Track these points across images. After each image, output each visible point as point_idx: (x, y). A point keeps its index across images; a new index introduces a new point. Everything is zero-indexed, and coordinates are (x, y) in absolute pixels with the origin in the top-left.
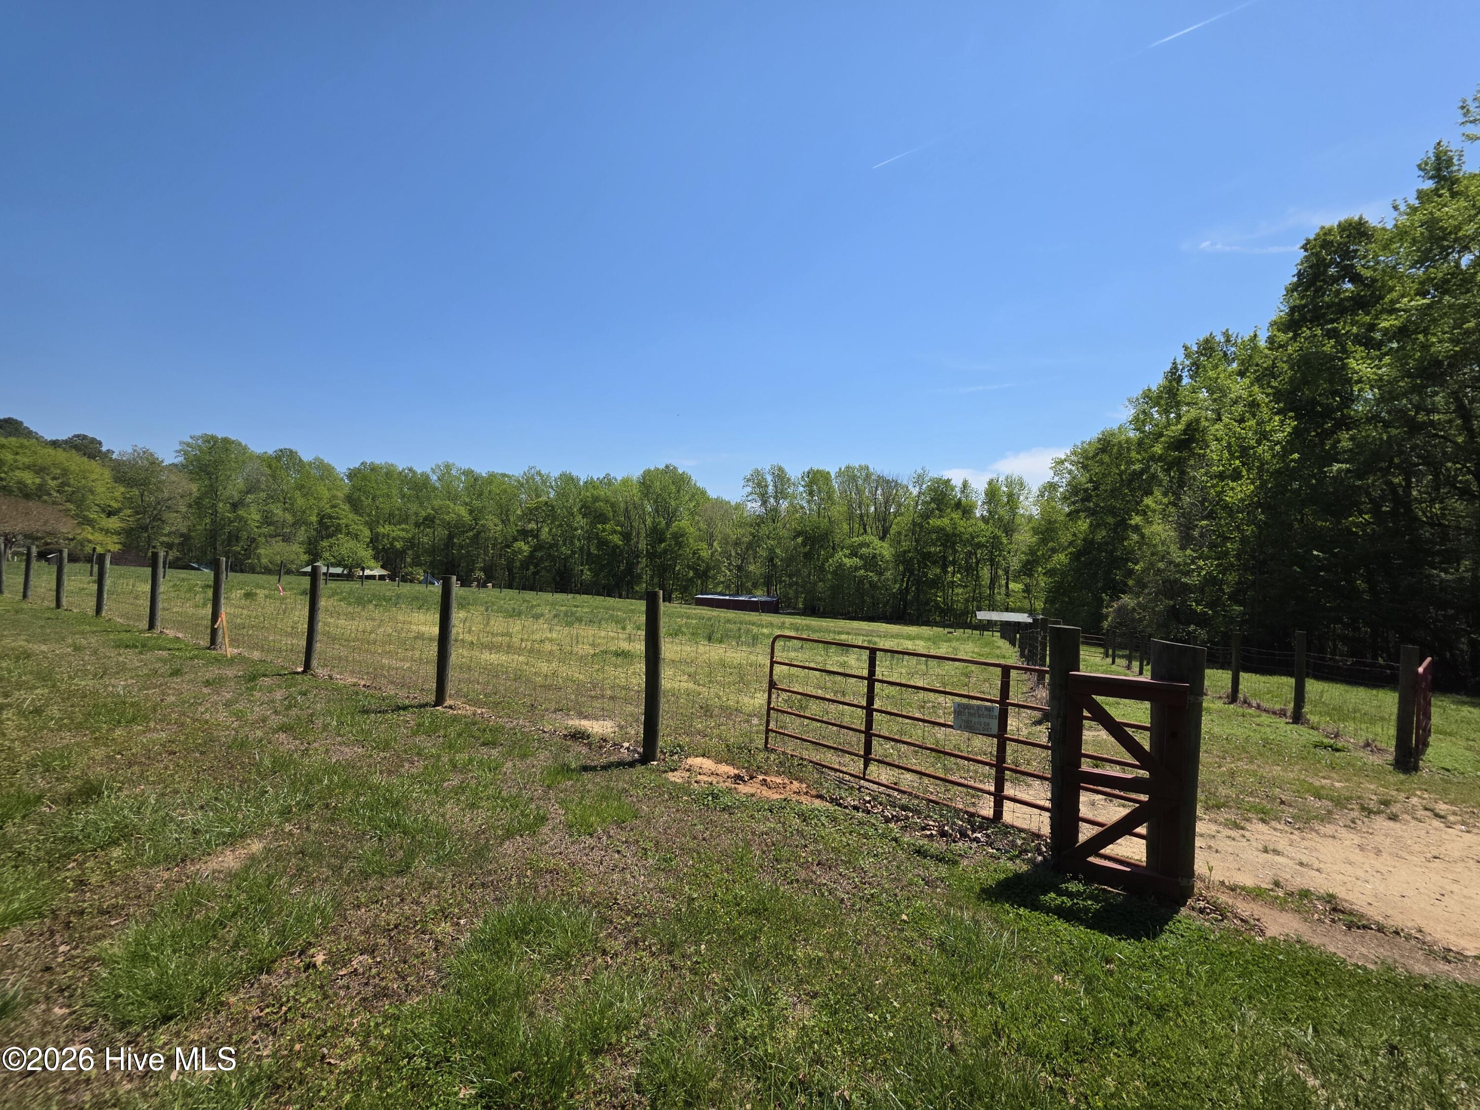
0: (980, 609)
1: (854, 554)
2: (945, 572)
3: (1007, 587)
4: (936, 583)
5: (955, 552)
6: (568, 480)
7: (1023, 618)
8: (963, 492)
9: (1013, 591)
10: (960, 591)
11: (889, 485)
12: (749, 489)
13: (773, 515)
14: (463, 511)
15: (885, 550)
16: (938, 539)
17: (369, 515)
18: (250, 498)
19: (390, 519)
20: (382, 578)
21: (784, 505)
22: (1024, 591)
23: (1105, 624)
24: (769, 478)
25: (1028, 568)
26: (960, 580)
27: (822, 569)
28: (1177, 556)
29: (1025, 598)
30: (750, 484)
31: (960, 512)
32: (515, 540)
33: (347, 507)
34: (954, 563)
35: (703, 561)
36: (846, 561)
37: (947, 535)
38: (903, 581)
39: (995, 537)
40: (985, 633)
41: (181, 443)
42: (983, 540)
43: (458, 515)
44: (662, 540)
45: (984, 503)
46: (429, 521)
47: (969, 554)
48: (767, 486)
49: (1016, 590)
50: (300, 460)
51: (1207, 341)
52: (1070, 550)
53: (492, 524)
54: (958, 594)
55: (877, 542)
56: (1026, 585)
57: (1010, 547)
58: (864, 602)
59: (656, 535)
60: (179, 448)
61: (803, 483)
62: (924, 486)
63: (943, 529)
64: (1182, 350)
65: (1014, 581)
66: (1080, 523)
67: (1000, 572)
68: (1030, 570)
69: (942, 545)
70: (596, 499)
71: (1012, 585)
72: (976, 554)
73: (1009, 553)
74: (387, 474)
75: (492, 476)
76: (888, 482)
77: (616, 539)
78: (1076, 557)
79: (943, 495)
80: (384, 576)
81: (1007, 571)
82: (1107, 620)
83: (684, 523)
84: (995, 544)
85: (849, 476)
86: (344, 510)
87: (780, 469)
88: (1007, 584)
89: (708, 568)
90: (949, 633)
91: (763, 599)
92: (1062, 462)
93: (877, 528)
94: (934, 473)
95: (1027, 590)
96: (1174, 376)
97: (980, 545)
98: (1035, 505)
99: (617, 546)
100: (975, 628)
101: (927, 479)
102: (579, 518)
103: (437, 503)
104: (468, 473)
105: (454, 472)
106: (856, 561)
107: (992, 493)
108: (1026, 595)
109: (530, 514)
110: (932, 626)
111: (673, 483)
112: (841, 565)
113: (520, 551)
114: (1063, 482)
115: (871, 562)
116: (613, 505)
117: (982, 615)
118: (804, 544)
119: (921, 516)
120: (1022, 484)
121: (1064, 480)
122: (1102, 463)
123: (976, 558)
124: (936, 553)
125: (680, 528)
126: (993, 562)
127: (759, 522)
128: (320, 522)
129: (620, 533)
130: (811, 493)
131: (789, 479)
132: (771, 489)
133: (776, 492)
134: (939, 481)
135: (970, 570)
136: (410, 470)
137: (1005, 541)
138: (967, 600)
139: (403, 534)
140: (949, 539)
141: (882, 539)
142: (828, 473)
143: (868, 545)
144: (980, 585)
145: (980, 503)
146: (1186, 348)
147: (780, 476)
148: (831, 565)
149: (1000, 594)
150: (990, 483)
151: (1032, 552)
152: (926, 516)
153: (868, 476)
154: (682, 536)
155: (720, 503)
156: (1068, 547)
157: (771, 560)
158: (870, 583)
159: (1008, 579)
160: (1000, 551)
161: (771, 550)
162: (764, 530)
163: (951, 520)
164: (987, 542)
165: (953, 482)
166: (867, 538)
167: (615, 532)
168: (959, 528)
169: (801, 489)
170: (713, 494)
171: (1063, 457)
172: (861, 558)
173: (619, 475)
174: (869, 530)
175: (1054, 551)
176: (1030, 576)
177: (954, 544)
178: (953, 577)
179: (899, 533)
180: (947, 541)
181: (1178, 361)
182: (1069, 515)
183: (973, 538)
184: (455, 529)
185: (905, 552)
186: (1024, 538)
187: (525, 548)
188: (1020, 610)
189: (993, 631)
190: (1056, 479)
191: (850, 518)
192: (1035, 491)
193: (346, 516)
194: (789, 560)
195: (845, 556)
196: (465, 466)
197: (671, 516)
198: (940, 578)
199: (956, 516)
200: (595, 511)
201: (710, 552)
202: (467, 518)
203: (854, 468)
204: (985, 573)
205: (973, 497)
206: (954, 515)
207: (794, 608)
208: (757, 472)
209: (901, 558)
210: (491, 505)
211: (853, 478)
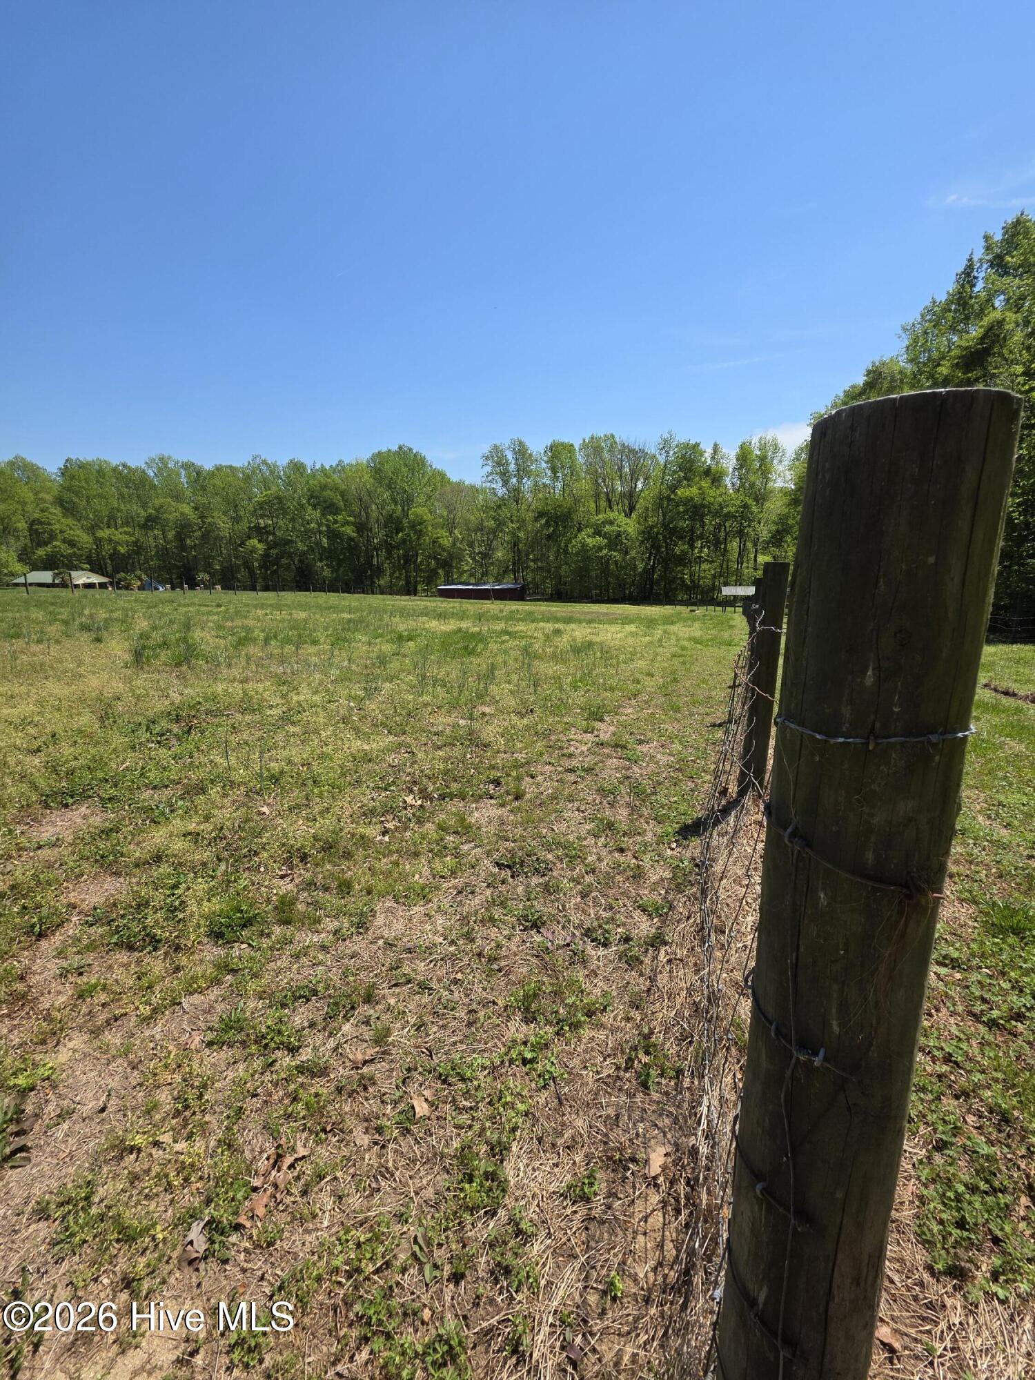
0: (726, 584)
1: (598, 533)
2: (692, 547)
3: (755, 560)
4: (682, 560)
5: (703, 525)
6: (297, 467)
8: (713, 458)
10: (708, 567)
11: (635, 455)
12: (489, 469)
13: (516, 495)
14: (187, 509)
15: (630, 526)
16: (686, 511)
17: (87, 518)
19: (111, 522)
20: (103, 586)
21: (527, 484)
24: (510, 455)
25: (777, 538)
26: (707, 555)
27: (565, 551)
30: (490, 462)
31: (709, 480)
32: (249, 537)
33: (57, 511)
34: (701, 537)
35: (444, 550)
36: (589, 540)
37: (695, 507)
38: (649, 560)
39: (746, 506)
40: (728, 609)
42: (732, 509)
43: (182, 514)
44: (399, 530)
45: (735, 469)
46: (150, 523)
47: (718, 527)
48: (507, 464)
53: (223, 525)
54: (705, 570)
55: (622, 518)
56: (774, 558)
57: (760, 516)
58: (608, 584)
59: (394, 524)
61: (545, 459)
62: (672, 453)
63: (691, 500)
64: (982, 243)
65: (763, 553)
67: (749, 545)
68: (781, 540)
69: (690, 518)
70: (324, 487)
71: (760, 559)
72: (725, 526)
73: (759, 523)
74: (98, 472)
75: (219, 469)
76: (633, 451)
77: (349, 531)
79: (692, 462)
80: (105, 583)
81: (755, 545)
84: (744, 513)
85: (594, 447)
86: (55, 514)
87: (521, 443)
88: (755, 557)
89: (451, 557)
90: (691, 611)
91: (510, 586)
93: (623, 503)
94: (682, 437)
96: (968, 276)
97: (728, 516)
98: (789, 470)
99: (351, 539)
100: (719, 604)
101: (674, 444)
102: (309, 509)
103: (157, 502)
104: (187, 466)
105: (171, 465)
106: (600, 540)
107: (744, 457)
109: (264, 507)
110: (676, 605)
111: (406, 465)
112: (584, 545)
113: (253, 551)
115: (615, 541)
116: (343, 494)
117: (727, 591)
118: (547, 525)
119: (668, 487)
120: (776, 446)
123: (725, 531)
124: (682, 528)
125: (417, 516)
126: (741, 533)
127: (501, 504)
128: (31, 529)
129: (353, 524)
130: (554, 470)
131: (530, 455)
132: (512, 467)
133: (518, 470)
134: (686, 446)
135: (718, 544)
136: (124, 465)
137: (755, 509)
138: (714, 576)
139: (124, 538)
140: (697, 511)
141: (628, 515)
142: (572, 445)
143: (611, 523)
144: (728, 560)
145: (731, 470)
146: (987, 238)
147: (521, 451)
148: (574, 546)
149: (748, 567)
150: (742, 447)
151: (783, 519)
152: (673, 488)
153: (613, 445)
154: (420, 524)
155: (458, 488)
157: (516, 544)
158: (616, 563)
159: (756, 551)
160: (750, 521)
161: (514, 534)
162: (505, 513)
163: (700, 489)
164: (737, 512)
165: (702, 447)
166: (612, 515)
167: (348, 523)
168: (708, 498)
169: (544, 465)
170: (454, 477)
172: (605, 536)
173: (349, 459)
174: (615, 507)
176: (779, 547)
177: (702, 516)
178: (701, 552)
179: (646, 509)
180: (695, 513)
181: (976, 259)
183: (722, 508)
184: (184, 529)
185: (652, 527)
186: (775, 507)
187: (260, 546)
189: (735, 607)
191: (597, 495)
192: (790, 454)
193: (60, 522)
194: (535, 543)
195: (588, 536)
196: (183, 458)
197: (407, 501)
198: (687, 553)
199: (705, 484)
200: (325, 501)
201: (451, 539)
202: (192, 516)
203: (600, 438)
204: (734, 545)
205: (724, 463)
206: (703, 484)
207: (543, 594)
208: (496, 448)
209: (648, 534)
210: (217, 502)
211: (597, 450)
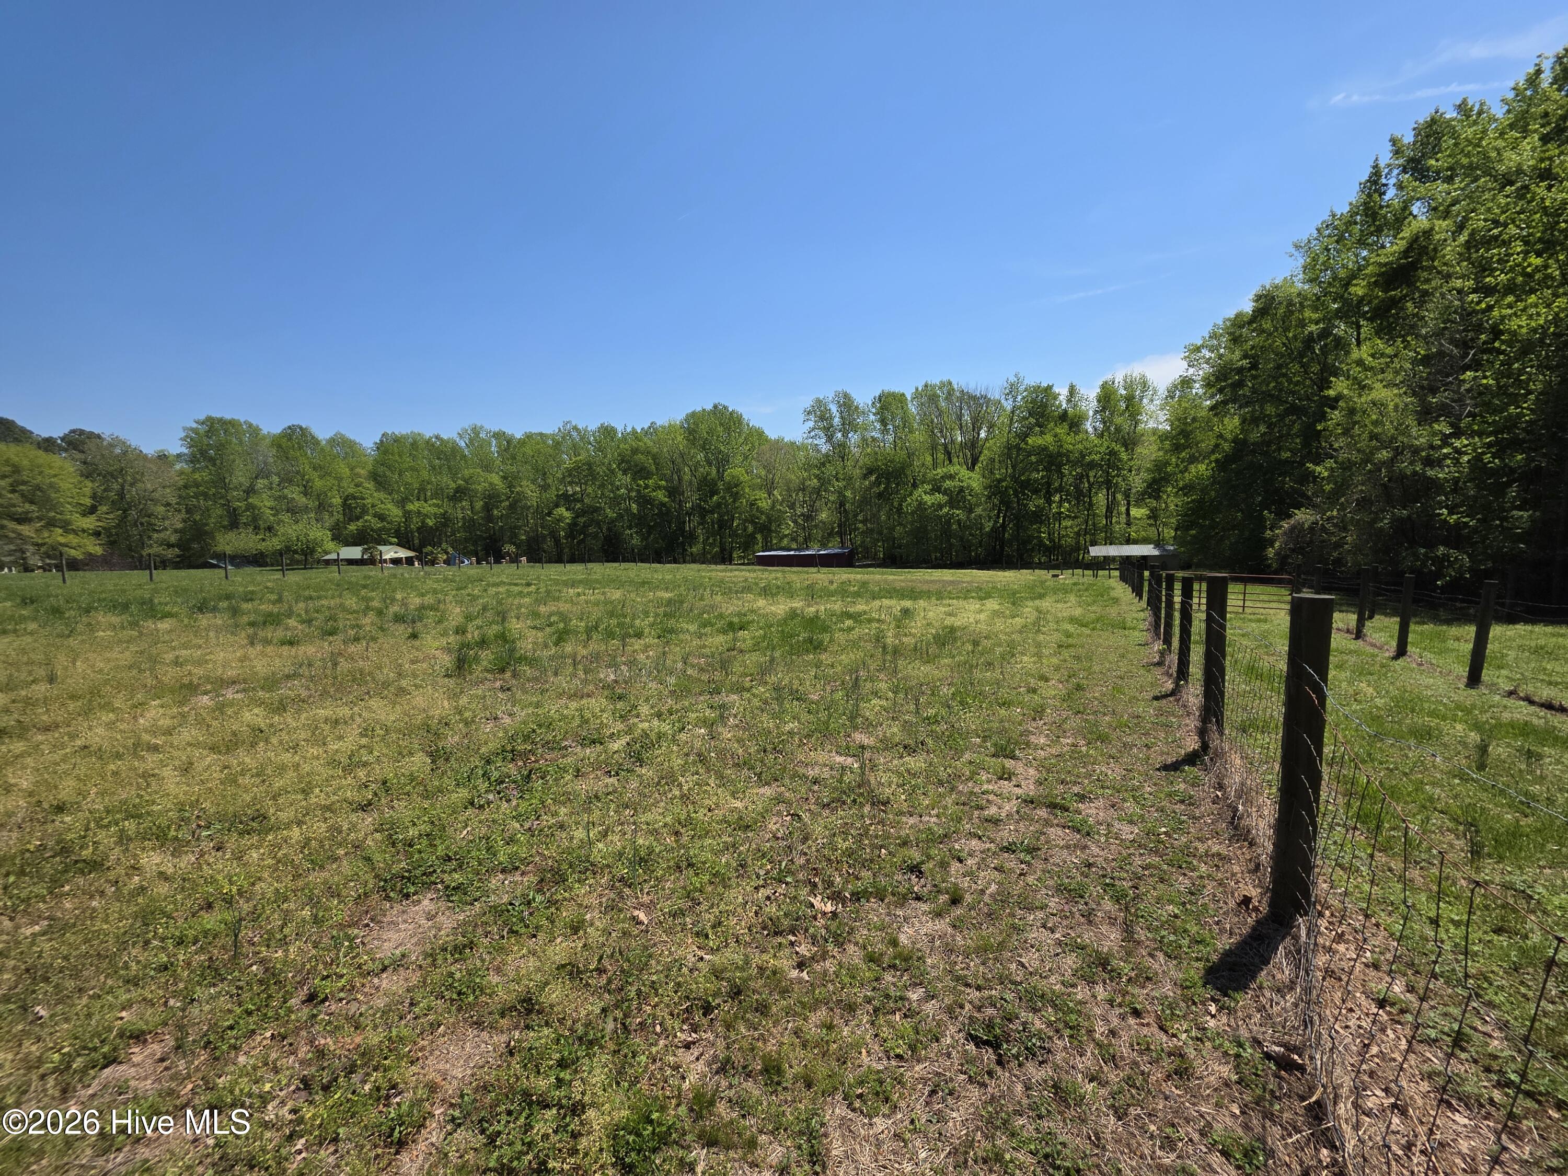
0: (1094, 543)
1: (937, 489)
2: (1049, 502)
3: (1128, 513)
4: (1038, 517)
5: (1062, 476)
6: (607, 432)
7: (1148, 550)
8: (1069, 401)
9: (1135, 518)
10: (1069, 523)
11: (976, 402)
12: (811, 424)
13: (841, 451)
14: (496, 479)
15: (974, 480)
16: (1040, 462)
17: (399, 492)
18: (261, 483)
19: (421, 495)
20: (410, 561)
21: (854, 438)
22: (1149, 518)
23: (1271, 552)
24: (834, 408)
25: (1154, 488)
26: (1068, 510)
27: (899, 510)
28: (1420, 436)
29: (1151, 525)
30: (812, 417)
31: (1066, 425)
32: (557, 506)
33: (370, 485)
34: (1060, 490)
35: (762, 513)
36: (927, 498)
37: (1051, 456)
38: (998, 517)
39: (1112, 453)
40: (1101, 573)
41: (184, 429)
42: (1097, 457)
43: (491, 484)
44: (713, 493)
45: (1096, 412)
46: (459, 494)
47: (1080, 477)
48: (831, 418)
49: (1139, 516)
50: (313, 437)
51: (1433, 121)
52: (1213, 458)
53: (531, 493)
54: (1066, 528)
55: (964, 472)
56: (1151, 510)
57: (1131, 463)
58: (950, 546)
59: (708, 487)
60: (183, 435)
61: (874, 410)
62: (1020, 397)
63: (1045, 449)
64: (1389, 146)
65: (1138, 505)
66: (1226, 420)
67: (1119, 497)
68: (1158, 490)
69: (1045, 469)
70: (635, 451)
71: (1134, 512)
72: (1088, 476)
73: (1130, 471)
74: (412, 444)
75: (529, 436)
76: (974, 398)
77: (661, 496)
78: (1222, 465)
79: (1044, 406)
80: (412, 558)
81: (1127, 496)
82: (1273, 547)
83: (735, 471)
84: (1111, 461)
85: (928, 396)
86: (368, 489)
87: (846, 396)
88: (1128, 510)
89: (770, 521)
90: (1055, 576)
91: (837, 551)
92: (1198, 349)
93: (965, 455)
94: (1031, 380)
95: (1154, 515)
96: (1374, 184)
97: (1092, 465)
98: (1162, 409)
99: (663, 504)
100: (1088, 567)
101: (1022, 388)
102: (620, 474)
103: (467, 473)
104: (498, 435)
105: (482, 435)
106: (940, 498)
107: (1106, 397)
108: (1152, 521)
109: (573, 474)
110: (1033, 569)
111: (721, 424)
112: (921, 503)
113: (561, 519)
114: (1201, 372)
115: (957, 498)
116: (655, 457)
117: (1096, 551)
118: (877, 483)
119: (1017, 435)
120: (1145, 385)
121: (1201, 373)
122: (1262, 331)
123: (1088, 481)
124: (1036, 480)
125: (733, 477)
126: (1108, 484)
127: (825, 461)
128: (344, 504)
129: (665, 488)
130: (883, 422)
131: (857, 407)
132: (837, 421)
133: (843, 424)
134: (1037, 389)
135: (1081, 497)
136: (437, 437)
137: (1124, 456)
138: (1078, 534)
139: (433, 510)
140: (1053, 460)
141: (971, 468)
142: (903, 395)
143: (951, 477)
144: (1094, 515)
145: (1091, 413)
146: (1394, 141)
147: (846, 404)
148: (909, 504)
149: (1118, 523)
150: (1104, 386)
151: (1160, 466)
152: (1024, 436)
153: (950, 393)
154: (736, 486)
155: (778, 445)
156: (1213, 452)
157: (842, 504)
158: (959, 522)
159: (1129, 504)
160: (1119, 469)
161: (840, 493)
162: (830, 470)
163: (1055, 436)
164: (1102, 459)
165: (1056, 390)
166: (953, 469)
167: (659, 487)
168: (1066, 446)
169: (872, 417)
170: (772, 434)
171: (1199, 343)
172: (945, 493)
173: (662, 421)
174: (955, 460)
175: (1193, 460)
176: (1158, 498)
177: (1060, 466)
178: (1060, 507)
179: (992, 460)
180: (1051, 463)
181: (1382, 164)
182: (1212, 408)
183: (1083, 456)
184: (491, 499)
185: (1000, 481)
186: (1148, 452)
187: (567, 514)
188: (1145, 541)
189: (1110, 569)
190: (1191, 371)
191: (933, 448)
192: (1162, 392)
193: (372, 496)
194: (864, 501)
195: (926, 493)
196: (495, 428)
197: (722, 462)
198: (1044, 508)
199: (1062, 430)
200: (636, 465)
201: (770, 501)
202: (501, 486)
203: (935, 385)
204: (1101, 498)
205: (1083, 406)
206: (1058, 430)
207: (874, 559)
208: (819, 401)
209: (995, 489)
210: (526, 470)
211: (933, 399)
